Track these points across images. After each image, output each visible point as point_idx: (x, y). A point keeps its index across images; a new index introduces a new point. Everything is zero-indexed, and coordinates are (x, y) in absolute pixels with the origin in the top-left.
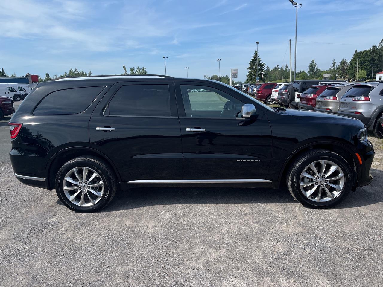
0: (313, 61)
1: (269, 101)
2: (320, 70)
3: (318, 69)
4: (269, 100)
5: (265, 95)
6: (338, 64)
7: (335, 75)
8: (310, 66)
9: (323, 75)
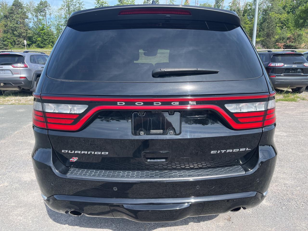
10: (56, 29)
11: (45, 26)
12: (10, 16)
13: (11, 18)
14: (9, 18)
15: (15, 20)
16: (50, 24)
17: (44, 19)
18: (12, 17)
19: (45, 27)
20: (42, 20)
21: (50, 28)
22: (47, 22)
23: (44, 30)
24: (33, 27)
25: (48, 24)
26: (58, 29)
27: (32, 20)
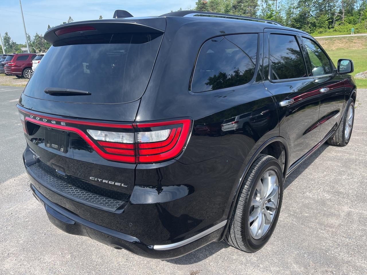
0: (6, 34)
1: (27, 75)
2: (16, 43)
3: (14, 43)
4: (26, 73)
5: (21, 68)
6: (32, 38)
7: (33, 49)
8: (5, 39)
9: (21, 48)
10: (287, 14)
11: (273, 12)
12: (239, 6)
13: (239, 8)
14: (237, 8)
15: (242, 9)
16: (280, 8)
17: (274, 4)
18: (240, 6)
19: (273, 14)
20: (271, 5)
21: (279, 14)
22: (277, 7)
23: (272, 17)
24: (260, 15)
25: (278, 9)
26: (288, 14)
27: (261, 6)
